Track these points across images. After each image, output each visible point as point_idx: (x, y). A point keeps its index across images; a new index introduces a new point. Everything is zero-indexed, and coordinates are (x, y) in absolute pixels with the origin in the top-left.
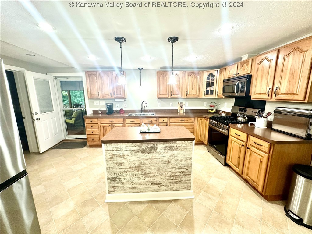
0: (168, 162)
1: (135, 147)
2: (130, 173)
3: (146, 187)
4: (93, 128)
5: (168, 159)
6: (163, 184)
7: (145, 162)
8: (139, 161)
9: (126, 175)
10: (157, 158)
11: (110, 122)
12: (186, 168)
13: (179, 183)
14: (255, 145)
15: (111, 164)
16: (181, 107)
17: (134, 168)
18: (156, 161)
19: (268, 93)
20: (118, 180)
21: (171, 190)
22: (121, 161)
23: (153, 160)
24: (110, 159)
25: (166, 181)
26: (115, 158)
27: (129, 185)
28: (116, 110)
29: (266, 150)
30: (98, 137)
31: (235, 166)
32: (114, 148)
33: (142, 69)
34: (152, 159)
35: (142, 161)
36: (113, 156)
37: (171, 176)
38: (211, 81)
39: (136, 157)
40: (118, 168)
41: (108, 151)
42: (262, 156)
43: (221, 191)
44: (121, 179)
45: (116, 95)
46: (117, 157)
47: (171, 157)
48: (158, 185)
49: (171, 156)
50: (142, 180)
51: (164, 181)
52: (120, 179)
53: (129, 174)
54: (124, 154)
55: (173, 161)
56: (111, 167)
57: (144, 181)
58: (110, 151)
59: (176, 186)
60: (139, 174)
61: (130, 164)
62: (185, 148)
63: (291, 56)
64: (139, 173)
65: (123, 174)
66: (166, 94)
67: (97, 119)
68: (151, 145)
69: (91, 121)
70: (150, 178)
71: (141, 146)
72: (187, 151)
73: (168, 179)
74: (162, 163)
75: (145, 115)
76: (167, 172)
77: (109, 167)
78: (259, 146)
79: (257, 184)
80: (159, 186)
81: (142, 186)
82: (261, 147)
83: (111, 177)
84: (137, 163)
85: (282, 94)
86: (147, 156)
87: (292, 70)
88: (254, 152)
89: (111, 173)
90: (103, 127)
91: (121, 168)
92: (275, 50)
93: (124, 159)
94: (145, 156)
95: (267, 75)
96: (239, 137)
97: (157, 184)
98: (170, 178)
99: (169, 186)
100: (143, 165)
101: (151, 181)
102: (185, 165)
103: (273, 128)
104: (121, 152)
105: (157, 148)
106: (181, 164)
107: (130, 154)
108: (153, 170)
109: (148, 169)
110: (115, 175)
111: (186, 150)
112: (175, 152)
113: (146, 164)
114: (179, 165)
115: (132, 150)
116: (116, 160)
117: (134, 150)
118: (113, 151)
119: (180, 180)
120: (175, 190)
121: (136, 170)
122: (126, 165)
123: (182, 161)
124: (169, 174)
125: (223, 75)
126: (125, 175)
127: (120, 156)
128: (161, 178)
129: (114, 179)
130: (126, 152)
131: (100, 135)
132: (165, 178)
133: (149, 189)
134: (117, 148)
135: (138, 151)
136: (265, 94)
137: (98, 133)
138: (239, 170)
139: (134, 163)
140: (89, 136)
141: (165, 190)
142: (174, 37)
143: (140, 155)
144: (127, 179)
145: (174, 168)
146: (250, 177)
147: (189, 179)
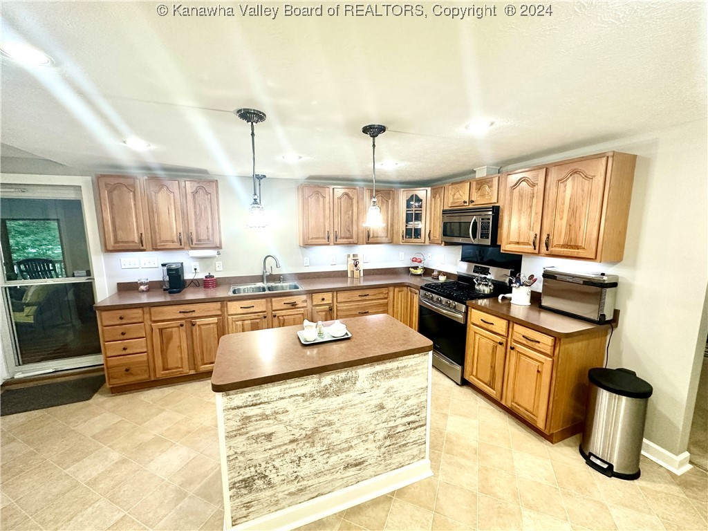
0: (381, 406)
1: (306, 387)
2: (293, 455)
3: (332, 480)
4: (125, 337)
5: (380, 401)
6: (370, 462)
7: (330, 418)
8: (316, 420)
9: (281, 463)
10: (355, 403)
11: (182, 316)
12: (416, 413)
13: (403, 448)
14: (524, 342)
15: (240, 443)
16: (356, 266)
17: (301, 439)
18: (354, 411)
19: (534, 243)
20: (259, 483)
21: (386, 471)
22: (268, 430)
23: (346, 411)
24: (239, 430)
25: (376, 454)
26: (252, 424)
27: (289, 486)
28: (192, 281)
29: (548, 350)
30: (145, 359)
31: (486, 384)
32: (250, 399)
33: (265, 176)
34: (346, 407)
35: (321, 417)
36: (246, 419)
37: (386, 438)
38: (415, 211)
39: (308, 410)
40: (260, 449)
41: (234, 409)
42: (540, 362)
43: (475, 444)
44: (267, 476)
45: (194, 242)
46: (256, 420)
47: (386, 394)
48: (358, 467)
49: (387, 392)
50: (320, 466)
51: (371, 453)
52: (265, 476)
53: (287, 457)
54: (276, 409)
55: (389, 404)
56: (239, 451)
57: (327, 467)
58: (239, 408)
59: (397, 459)
60: (314, 453)
61: (292, 433)
62: (415, 368)
63: (569, 183)
64: (314, 450)
65: (274, 463)
66: (324, 238)
67: (140, 311)
68: (342, 375)
69: (121, 318)
70: (340, 454)
71: (320, 382)
72: (418, 375)
73: (379, 448)
74: (368, 411)
75: (276, 288)
76: (379, 431)
77: (236, 453)
78: (534, 343)
79: (533, 415)
80: (360, 470)
81: (321, 479)
82: (537, 344)
83: (241, 478)
84: (309, 425)
85: (558, 246)
86: (333, 402)
87: (572, 207)
88: (524, 355)
89: (240, 467)
90: (161, 330)
91: (269, 447)
92: (540, 168)
93: (276, 422)
94: (330, 403)
95: (529, 210)
96: (490, 327)
97: (356, 465)
98: (384, 443)
99: (383, 462)
100: (324, 426)
101: (342, 461)
102: (414, 407)
103: (543, 304)
104: (270, 406)
105: (356, 379)
106: (405, 406)
107: (292, 406)
108: (346, 434)
109: (335, 435)
110: (252, 469)
111: (416, 373)
112: (394, 382)
113: (330, 424)
114: (402, 410)
115: (297, 395)
116: (256, 430)
117: (303, 395)
118: (246, 406)
119: (404, 442)
120: (394, 467)
121: (308, 442)
122: (282, 436)
123: (407, 398)
124: (383, 433)
125: (441, 200)
126: (276, 464)
127: (265, 417)
128: (365, 448)
129: (248, 483)
130: (281, 405)
131: (150, 354)
132: (374, 445)
133: (338, 484)
134: (258, 398)
135: (313, 395)
136: (528, 244)
137: (145, 350)
138: (495, 392)
139: (303, 427)
140: (113, 362)
141: (373, 473)
142: (379, 125)
143: (319, 403)
144: (285, 473)
145: (392, 418)
146: (520, 403)
147: (422, 434)
